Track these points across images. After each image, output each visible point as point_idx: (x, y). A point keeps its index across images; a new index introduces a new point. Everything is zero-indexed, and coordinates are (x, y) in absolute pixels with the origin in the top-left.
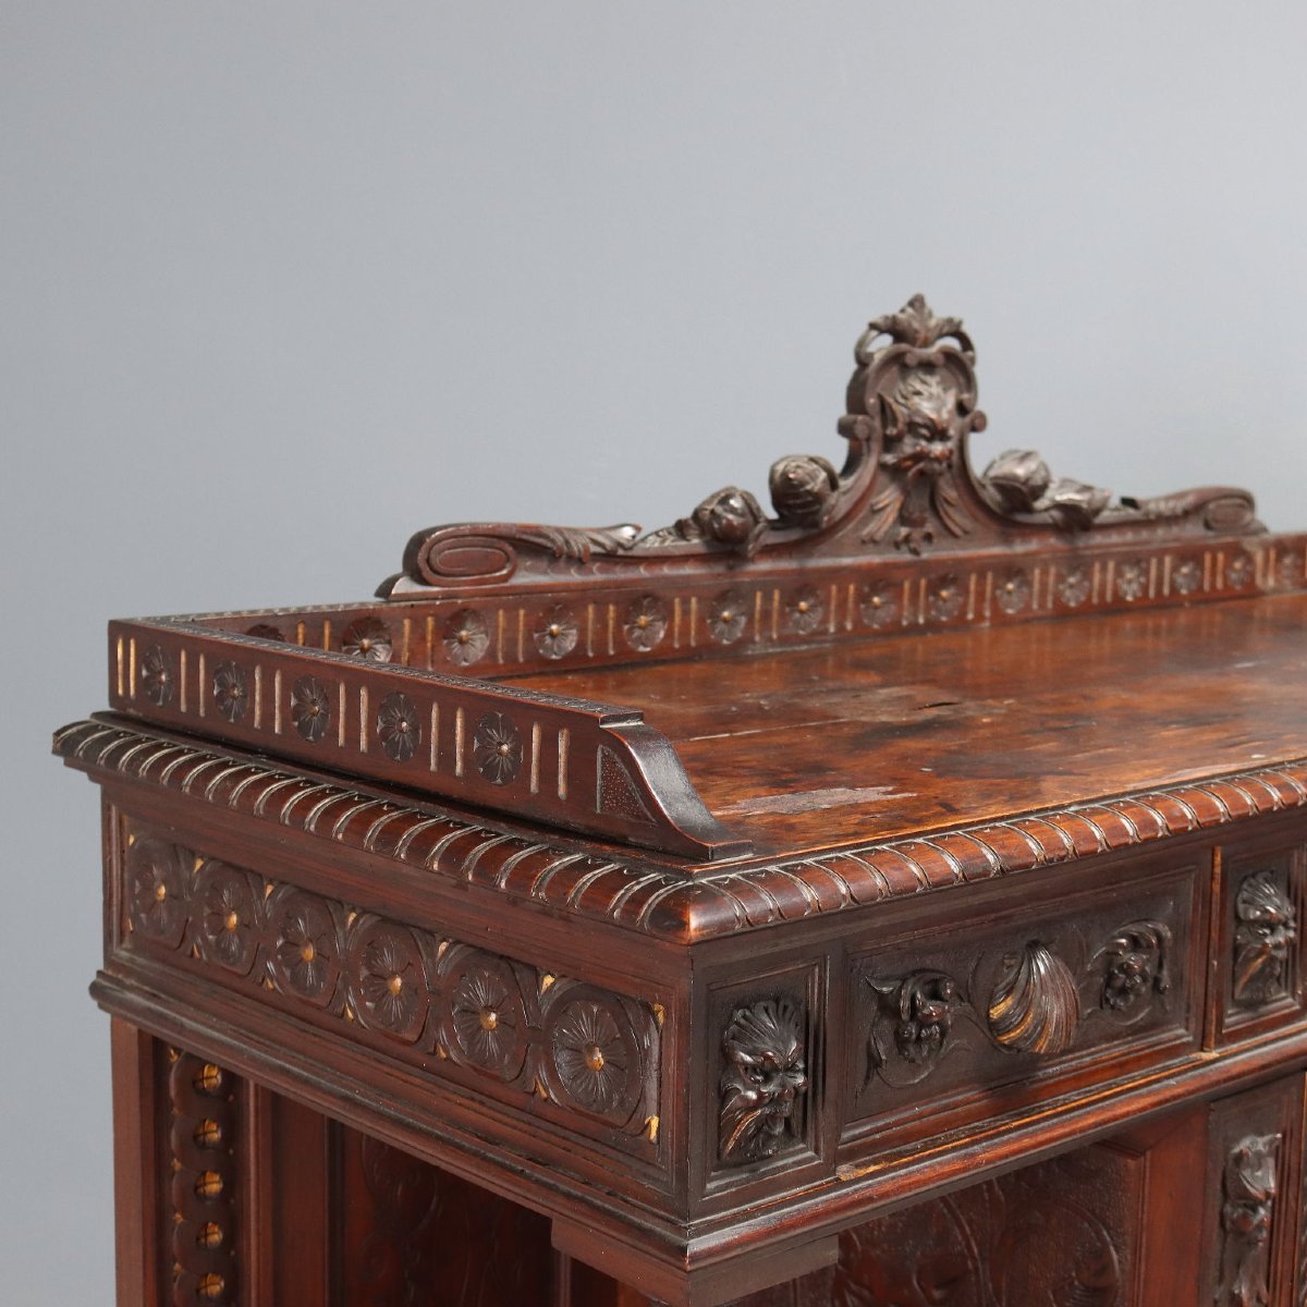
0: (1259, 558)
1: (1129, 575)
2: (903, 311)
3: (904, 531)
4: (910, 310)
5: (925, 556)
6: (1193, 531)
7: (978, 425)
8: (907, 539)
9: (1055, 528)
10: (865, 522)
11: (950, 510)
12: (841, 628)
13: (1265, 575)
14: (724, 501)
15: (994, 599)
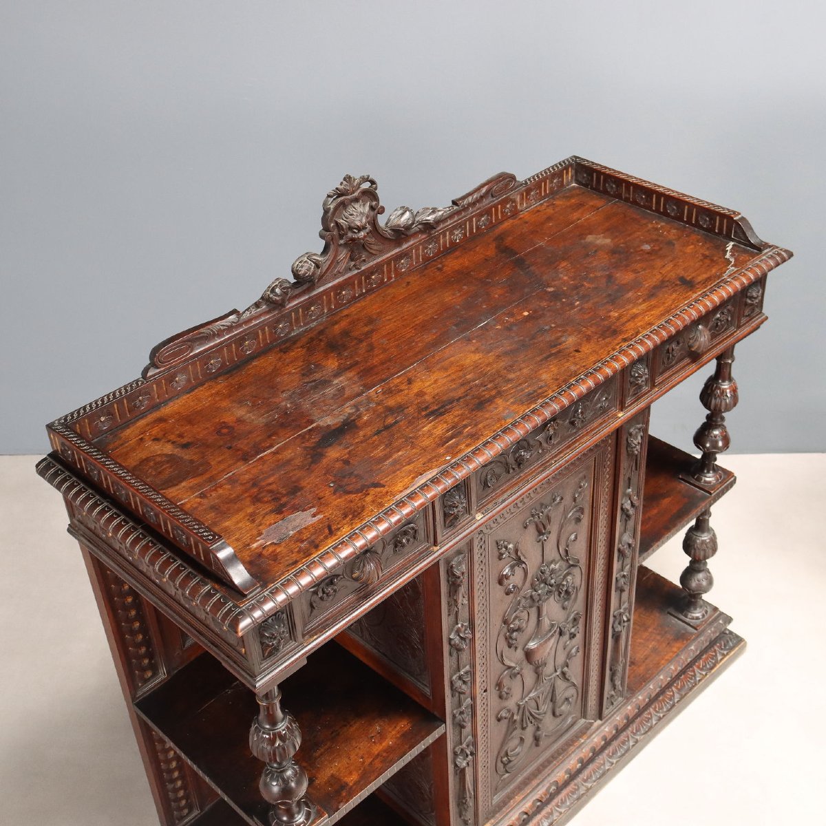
0: (518, 199)
1: (456, 233)
2: (341, 184)
3: (353, 263)
4: (345, 183)
5: (363, 268)
6: (486, 202)
7: (382, 210)
8: (354, 266)
9: (421, 232)
10: (335, 268)
11: (372, 246)
12: (330, 309)
13: (521, 204)
14: (273, 291)
15: (396, 269)
